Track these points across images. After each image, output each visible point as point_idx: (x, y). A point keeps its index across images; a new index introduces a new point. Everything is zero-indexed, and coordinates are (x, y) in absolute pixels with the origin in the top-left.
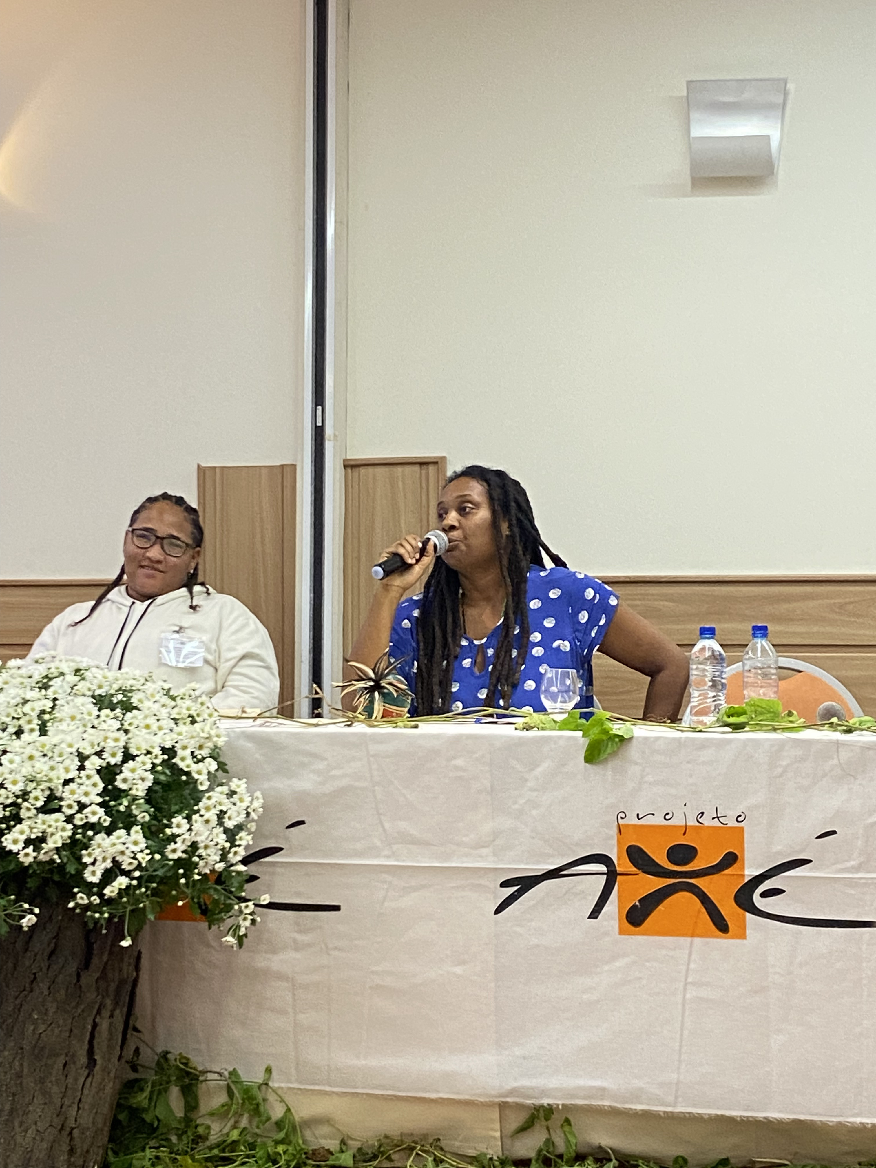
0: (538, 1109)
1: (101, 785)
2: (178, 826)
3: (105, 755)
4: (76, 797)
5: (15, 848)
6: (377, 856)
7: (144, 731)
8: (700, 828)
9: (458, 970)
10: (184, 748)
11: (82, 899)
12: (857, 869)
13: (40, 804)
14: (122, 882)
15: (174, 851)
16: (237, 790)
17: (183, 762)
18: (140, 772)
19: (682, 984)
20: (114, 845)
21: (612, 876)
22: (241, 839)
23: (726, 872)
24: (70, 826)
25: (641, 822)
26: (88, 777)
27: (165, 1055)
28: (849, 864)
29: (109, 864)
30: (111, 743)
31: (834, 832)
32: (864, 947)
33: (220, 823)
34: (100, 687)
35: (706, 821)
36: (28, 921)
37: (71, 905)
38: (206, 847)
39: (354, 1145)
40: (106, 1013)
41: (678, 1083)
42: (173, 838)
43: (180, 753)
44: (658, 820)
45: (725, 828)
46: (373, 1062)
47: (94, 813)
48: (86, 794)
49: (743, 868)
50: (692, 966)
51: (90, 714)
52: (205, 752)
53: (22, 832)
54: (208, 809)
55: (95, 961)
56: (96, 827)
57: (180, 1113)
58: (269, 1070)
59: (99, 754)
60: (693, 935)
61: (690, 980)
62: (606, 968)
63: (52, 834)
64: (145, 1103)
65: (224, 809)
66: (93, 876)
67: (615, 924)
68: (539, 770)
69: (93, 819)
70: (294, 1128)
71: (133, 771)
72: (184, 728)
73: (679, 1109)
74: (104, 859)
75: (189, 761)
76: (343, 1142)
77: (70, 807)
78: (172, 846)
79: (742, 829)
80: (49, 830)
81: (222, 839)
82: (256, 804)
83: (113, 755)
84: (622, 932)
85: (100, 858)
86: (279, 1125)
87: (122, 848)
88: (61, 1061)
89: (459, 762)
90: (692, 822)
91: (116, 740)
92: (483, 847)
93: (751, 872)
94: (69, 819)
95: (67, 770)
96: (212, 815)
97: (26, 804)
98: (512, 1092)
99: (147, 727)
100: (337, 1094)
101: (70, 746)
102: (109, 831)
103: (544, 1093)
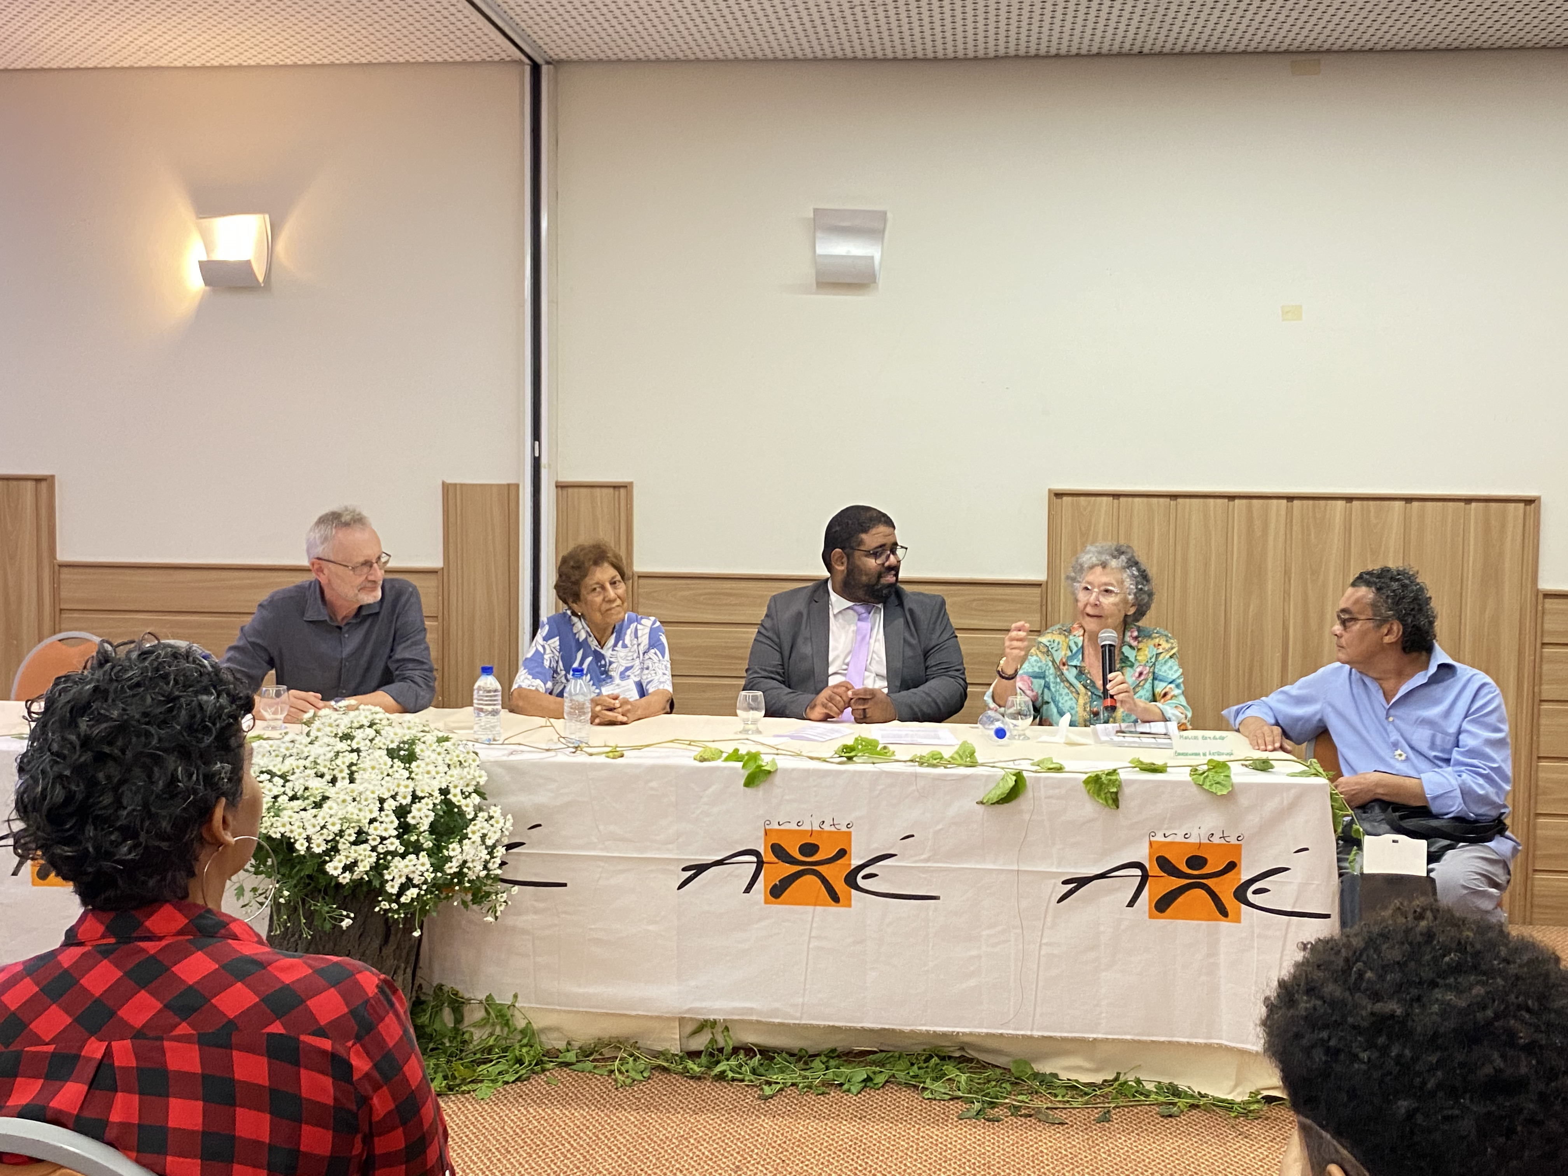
0: (706, 1021)
1: (396, 822)
2: (453, 850)
3: (398, 798)
4: (379, 832)
5: (335, 873)
6: (594, 849)
7: (426, 776)
8: (822, 832)
9: (651, 928)
10: (455, 787)
11: (385, 905)
12: (927, 860)
13: (353, 838)
14: (412, 892)
15: (451, 868)
16: (494, 815)
17: (456, 798)
18: (425, 810)
19: (807, 938)
20: (407, 866)
21: (760, 864)
22: (497, 851)
23: (839, 862)
24: (375, 854)
25: (782, 827)
26: (387, 816)
27: (440, 987)
28: (924, 857)
29: (404, 880)
30: (402, 790)
31: (913, 836)
32: (931, 913)
33: (483, 842)
34: (392, 742)
39: (576, 1045)
41: (803, 1004)
43: (452, 790)
44: (793, 826)
45: (839, 832)
49: (850, 859)
50: (814, 925)
51: (385, 764)
52: (471, 789)
53: (340, 861)
54: (474, 832)
55: (392, 938)
56: (394, 854)
57: (451, 1025)
58: (516, 996)
59: (394, 797)
60: (815, 905)
61: (813, 934)
62: (755, 926)
63: (362, 861)
64: (427, 1022)
65: (485, 831)
66: (392, 889)
67: (761, 897)
68: (711, 790)
69: (392, 848)
70: (533, 1034)
71: (419, 810)
72: (456, 772)
73: (803, 1022)
74: (400, 876)
75: (460, 797)
76: (569, 1043)
77: (374, 840)
78: (449, 864)
79: (850, 833)
80: (360, 858)
81: (484, 854)
82: (508, 824)
83: (405, 798)
84: (766, 902)
85: (397, 876)
86: (523, 1032)
87: (413, 869)
89: (654, 784)
90: (816, 828)
92: (670, 843)
93: (856, 862)
97: (342, 840)
98: (689, 1011)
100: (565, 1011)
103: (710, 1012)
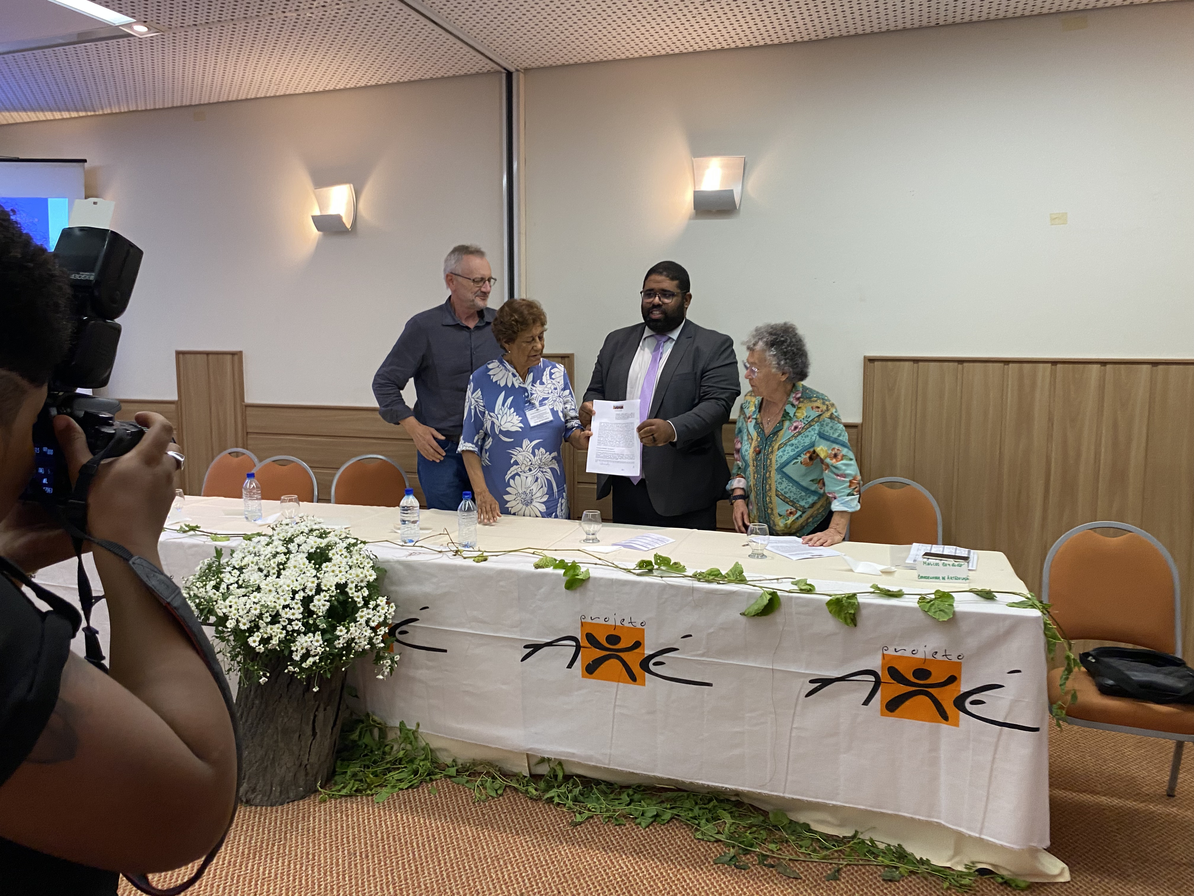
0: (544, 758)
1: (302, 609)
2: (341, 631)
3: (307, 591)
4: (287, 616)
5: (253, 645)
6: (463, 627)
7: (331, 574)
8: (623, 627)
9: (504, 687)
10: (352, 582)
11: (291, 668)
12: (702, 655)
13: (269, 619)
14: (311, 660)
15: (339, 643)
16: (381, 604)
18: (322, 602)
19: (613, 706)
20: (306, 642)
21: (578, 648)
22: (380, 631)
23: (636, 651)
24: (284, 632)
25: (594, 621)
26: (297, 603)
27: (368, 714)
28: (699, 652)
29: (304, 651)
30: (309, 585)
31: (691, 636)
32: (705, 696)
33: (368, 625)
34: (312, 548)
35: (626, 624)
36: (263, 680)
37: (286, 671)
38: (359, 638)
39: (460, 762)
40: (321, 709)
41: (610, 755)
42: (338, 638)
43: (349, 585)
44: (601, 621)
45: (635, 628)
46: (465, 726)
47: (297, 625)
48: (293, 614)
49: (644, 650)
50: (618, 697)
51: (304, 564)
52: (362, 584)
53: (259, 636)
54: (362, 617)
56: (299, 632)
57: (378, 740)
58: (418, 725)
59: (304, 590)
60: (619, 682)
61: (617, 704)
62: (576, 693)
63: (276, 636)
64: (357, 738)
65: (370, 616)
66: (297, 657)
67: (580, 672)
68: (543, 590)
69: (296, 628)
70: (431, 752)
71: (319, 600)
72: (354, 571)
73: (611, 767)
74: (302, 649)
75: (354, 590)
76: (454, 761)
77: (284, 621)
78: (337, 642)
79: (643, 630)
80: (273, 634)
81: (368, 633)
82: (392, 610)
83: (311, 590)
84: (583, 677)
85: (299, 649)
86: (423, 749)
88: (297, 735)
89: (502, 583)
90: (618, 624)
91: (313, 582)
92: (515, 627)
93: (648, 652)
94: (284, 628)
95: (285, 600)
96: (363, 621)
98: (530, 749)
99: (333, 571)
100: (449, 739)
101: (288, 586)
102: (305, 634)
103: (545, 752)
